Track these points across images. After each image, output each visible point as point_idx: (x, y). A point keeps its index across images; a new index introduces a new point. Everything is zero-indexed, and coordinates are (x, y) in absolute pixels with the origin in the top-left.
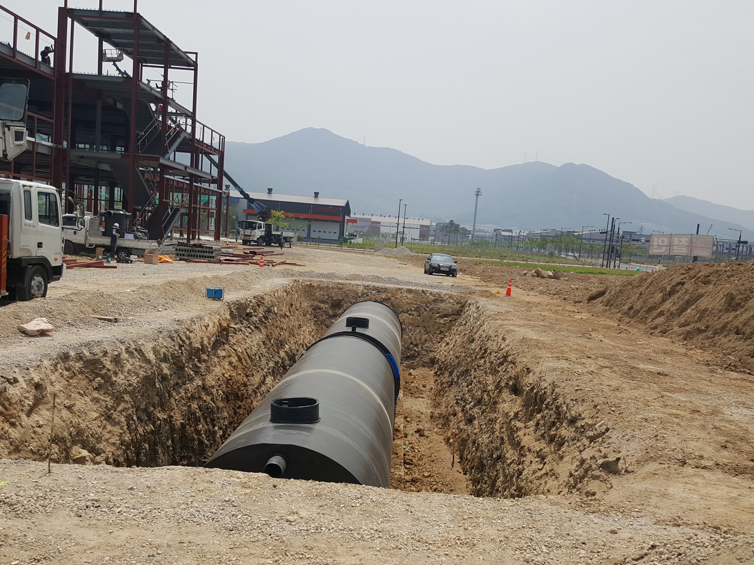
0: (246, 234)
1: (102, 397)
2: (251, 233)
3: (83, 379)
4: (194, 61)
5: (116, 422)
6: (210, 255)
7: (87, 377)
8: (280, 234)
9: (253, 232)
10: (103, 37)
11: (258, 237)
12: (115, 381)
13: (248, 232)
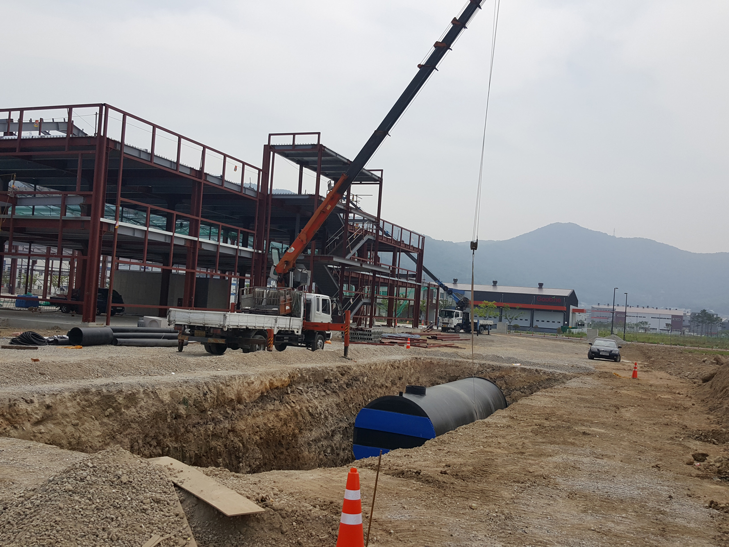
0: (444, 322)
1: (111, 423)
2: (449, 321)
3: (98, 409)
4: (379, 177)
5: (118, 441)
6: (368, 337)
7: (101, 407)
8: (477, 321)
9: (450, 320)
10: (303, 164)
11: (455, 325)
12: (124, 412)
13: (446, 320)
